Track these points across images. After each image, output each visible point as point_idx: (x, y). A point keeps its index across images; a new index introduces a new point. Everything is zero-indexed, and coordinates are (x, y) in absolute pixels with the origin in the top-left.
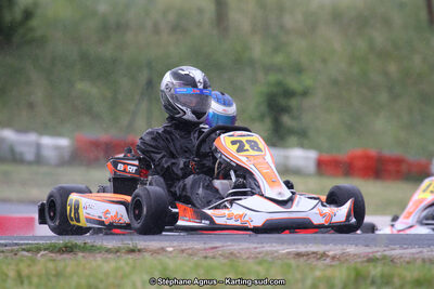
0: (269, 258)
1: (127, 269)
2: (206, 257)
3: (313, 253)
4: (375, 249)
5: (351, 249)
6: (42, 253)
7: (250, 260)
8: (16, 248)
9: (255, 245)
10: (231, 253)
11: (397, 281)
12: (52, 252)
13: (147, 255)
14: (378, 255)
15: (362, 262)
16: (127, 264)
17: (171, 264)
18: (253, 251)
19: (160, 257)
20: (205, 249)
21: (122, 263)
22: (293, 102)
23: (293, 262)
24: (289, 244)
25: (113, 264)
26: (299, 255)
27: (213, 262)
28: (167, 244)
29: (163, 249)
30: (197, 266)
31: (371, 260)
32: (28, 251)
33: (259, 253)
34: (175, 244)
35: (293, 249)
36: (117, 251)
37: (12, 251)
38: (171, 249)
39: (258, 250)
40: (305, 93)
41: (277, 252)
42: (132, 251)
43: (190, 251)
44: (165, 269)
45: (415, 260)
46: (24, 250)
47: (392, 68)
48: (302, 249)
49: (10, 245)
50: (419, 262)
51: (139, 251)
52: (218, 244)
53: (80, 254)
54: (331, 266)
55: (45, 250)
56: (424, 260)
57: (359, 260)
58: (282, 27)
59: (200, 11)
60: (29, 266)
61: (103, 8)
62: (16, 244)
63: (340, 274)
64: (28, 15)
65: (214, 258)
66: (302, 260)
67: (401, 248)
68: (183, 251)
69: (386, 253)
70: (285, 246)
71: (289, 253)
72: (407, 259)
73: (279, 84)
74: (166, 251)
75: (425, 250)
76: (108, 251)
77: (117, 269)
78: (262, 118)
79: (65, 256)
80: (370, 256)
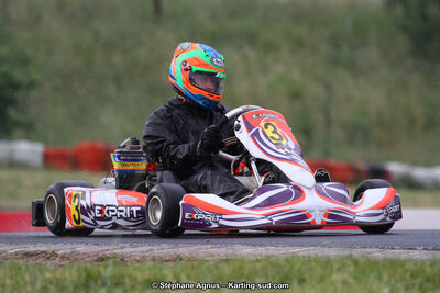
3: (42, 252)
4: (105, 247)
5: (81, 248)
11: (128, 282)
14: (108, 253)
15: (90, 262)
22: (19, 95)
23: (21, 263)
26: (28, 255)
31: (101, 259)
35: (21, 249)
40: (32, 85)
41: (5, 252)
45: (145, 258)
47: (117, 59)
48: (31, 248)
50: (149, 260)
54: (61, 266)
56: (154, 259)
57: (89, 259)
63: (71, 275)
66: (31, 261)
67: (132, 246)
69: (116, 252)
70: (13, 246)
71: (17, 253)
72: (138, 258)
75: (155, 248)
80: (101, 254)
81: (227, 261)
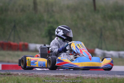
0: (48, 77)
1: (7, 80)
2: (30, 76)
3: (61, 75)
4: (78, 74)
5: (72, 75)
7: (43, 77)
9: (44, 73)
10: (37, 75)
13: (13, 76)
14: (79, 76)
15: (75, 78)
16: (7, 78)
17: (20, 78)
18: (44, 75)
19: (17, 76)
20: (30, 74)
21: (6, 78)
23: (55, 78)
24: (54, 73)
25: (3, 78)
26: (56, 76)
27: (32, 78)
28: (19, 73)
29: (18, 74)
30: (27, 79)
31: (77, 78)
34: (21, 72)
35: (55, 74)
36: (4, 75)
38: (20, 74)
41: (50, 75)
42: (9, 74)
43: (25, 75)
44: (18, 80)
45: (89, 78)
48: (57, 74)
50: (91, 78)
51: (11, 74)
52: (33, 73)
56: (92, 78)
57: (73, 78)
58: (53, 11)
59: (29, 6)
65: (32, 77)
66: (57, 77)
67: (86, 74)
68: (23, 75)
69: (81, 76)
70: (53, 74)
71: (54, 76)
72: (87, 77)
73: (51, 27)
74: (18, 75)
75: (92, 75)
76: (2, 74)
77: (4, 80)
78: (47, 36)
80: (77, 76)
81: (113, 79)
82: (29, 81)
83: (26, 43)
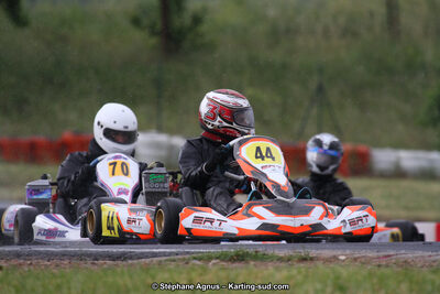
1: (300, 278)
2: (379, 266)
6: (214, 261)
7: (425, 269)
8: (187, 256)
9: (430, 253)
10: (406, 262)
12: (223, 260)
13: (320, 264)
16: (299, 273)
17: (344, 273)
18: (427, 259)
19: (332, 265)
20: (379, 258)
21: (294, 272)
25: (285, 273)
27: (387, 271)
28: (339, 253)
29: (336, 258)
30: (371, 274)
32: (200, 259)
33: (434, 262)
34: (348, 252)
36: (289, 260)
37: (184, 259)
38: (343, 258)
39: (432, 258)
42: (304, 259)
43: (363, 260)
44: (338, 278)
46: (195, 258)
49: (182, 254)
51: (312, 259)
52: (392, 253)
53: (252, 263)
55: (217, 258)
59: (372, 14)
60: (201, 275)
61: (272, 12)
62: (188, 253)
64: (197, 20)
65: (387, 266)
68: (355, 259)
74: (339, 260)
76: (280, 259)
78: (434, 122)
79: (236, 265)
82: (375, 281)
83: (362, 148)
